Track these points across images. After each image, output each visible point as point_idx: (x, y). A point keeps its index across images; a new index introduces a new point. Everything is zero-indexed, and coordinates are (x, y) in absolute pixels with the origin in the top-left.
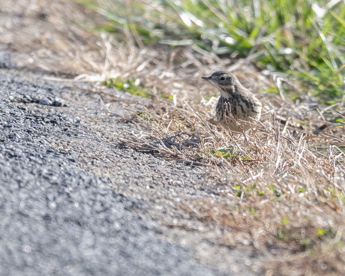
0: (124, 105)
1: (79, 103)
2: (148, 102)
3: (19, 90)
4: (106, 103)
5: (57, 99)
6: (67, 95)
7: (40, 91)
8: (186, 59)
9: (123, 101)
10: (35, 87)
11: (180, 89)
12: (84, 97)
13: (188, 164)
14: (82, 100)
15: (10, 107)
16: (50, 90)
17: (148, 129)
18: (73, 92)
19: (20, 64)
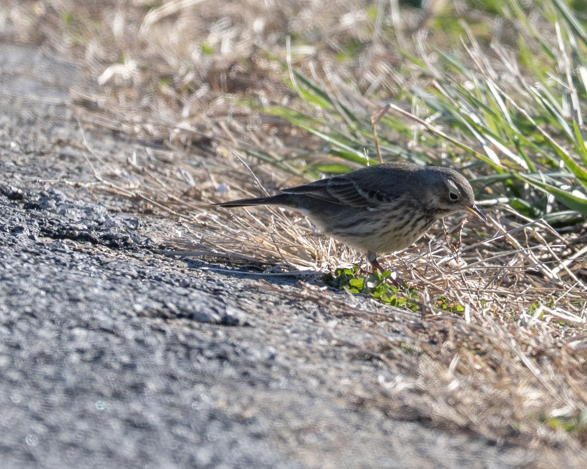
0: (366, 323)
1: (275, 319)
2: (413, 317)
3: (153, 293)
4: (327, 319)
5: (231, 312)
6: (251, 305)
7: (195, 294)
8: (491, 231)
9: (364, 316)
10: (186, 286)
11: (478, 292)
12: (283, 307)
13: (491, 443)
14: (281, 314)
15: (136, 327)
16: (216, 292)
17: (411, 372)
18: (264, 297)
19: (157, 240)
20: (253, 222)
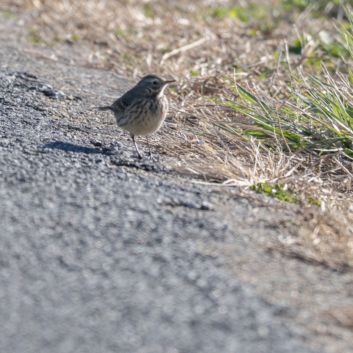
0: (273, 210)
1: (227, 207)
2: (296, 207)
3: (167, 193)
4: (254, 207)
5: (205, 203)
6: (215, 200)
7: (188, 194)
8: (335, 165)
9: (271, 206)
10: (182, 190)
11: (328, 195)
12: (232, 201)
13: (335, 270)
14: (230, 205)
15: (158, 210)
16: (198, 194)
17: (295, 234)
18: (221, 196)
19: (169, 167)
20: (216, 159)
